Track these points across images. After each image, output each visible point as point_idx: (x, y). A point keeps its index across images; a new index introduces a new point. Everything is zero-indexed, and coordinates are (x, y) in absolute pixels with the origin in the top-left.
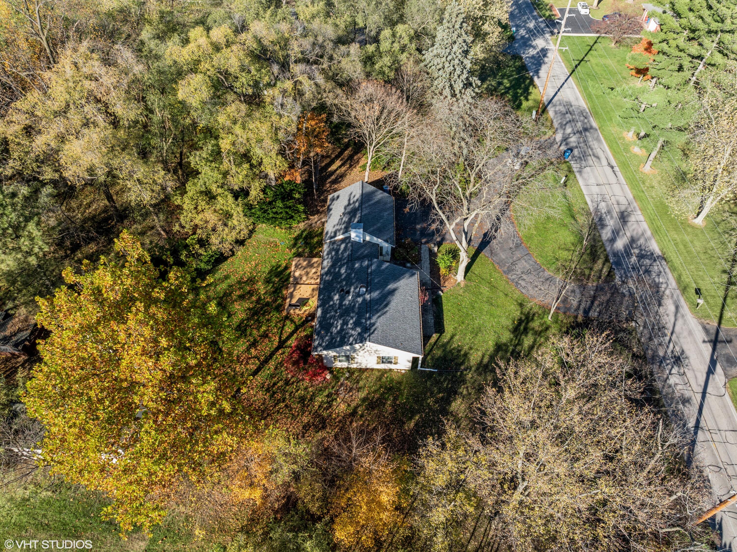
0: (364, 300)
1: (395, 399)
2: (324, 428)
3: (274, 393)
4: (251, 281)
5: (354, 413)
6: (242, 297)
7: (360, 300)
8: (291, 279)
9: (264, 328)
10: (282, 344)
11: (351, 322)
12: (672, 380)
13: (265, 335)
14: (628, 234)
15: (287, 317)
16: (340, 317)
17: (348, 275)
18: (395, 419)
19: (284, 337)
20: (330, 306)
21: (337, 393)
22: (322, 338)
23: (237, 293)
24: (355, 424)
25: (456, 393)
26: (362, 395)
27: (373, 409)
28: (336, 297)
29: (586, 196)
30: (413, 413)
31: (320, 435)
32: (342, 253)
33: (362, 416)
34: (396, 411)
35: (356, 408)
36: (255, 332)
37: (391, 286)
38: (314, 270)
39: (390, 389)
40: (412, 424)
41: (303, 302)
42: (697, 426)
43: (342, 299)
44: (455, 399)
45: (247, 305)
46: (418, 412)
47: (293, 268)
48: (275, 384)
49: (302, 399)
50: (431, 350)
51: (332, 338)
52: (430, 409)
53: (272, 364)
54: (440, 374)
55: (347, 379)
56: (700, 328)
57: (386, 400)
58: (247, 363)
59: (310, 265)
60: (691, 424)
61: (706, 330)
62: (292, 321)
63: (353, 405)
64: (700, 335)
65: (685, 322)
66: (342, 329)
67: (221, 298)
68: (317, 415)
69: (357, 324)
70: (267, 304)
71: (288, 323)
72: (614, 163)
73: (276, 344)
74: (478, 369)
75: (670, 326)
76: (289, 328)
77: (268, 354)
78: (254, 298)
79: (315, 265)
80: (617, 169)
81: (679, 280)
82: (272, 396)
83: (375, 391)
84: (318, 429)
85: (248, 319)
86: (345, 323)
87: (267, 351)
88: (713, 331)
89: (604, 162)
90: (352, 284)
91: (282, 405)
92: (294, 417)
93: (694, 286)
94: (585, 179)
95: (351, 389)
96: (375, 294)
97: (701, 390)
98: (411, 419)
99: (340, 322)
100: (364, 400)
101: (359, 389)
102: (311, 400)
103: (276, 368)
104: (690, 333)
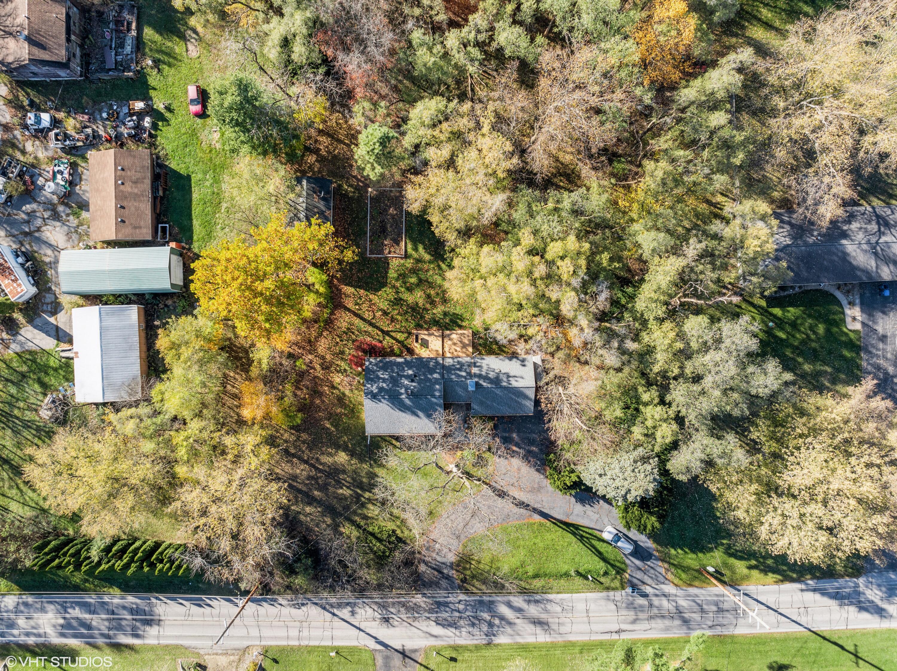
0: (402, 394)
1: (345, 415)
2: (323, 369)
3: (346, 334)
4: (445, 301)
5: (333, 387)
6: (429, 296)
7: (403, 391)
8: (448, 332)
9: (399, 318)
10: (386, 333)
11: (384, 385)
12: (370, 611)
13: (393, 320)
14: (517, 621)
15: (410, 334)
16: (391, 377)
17: (430, 380)
18: (331, 414)
19: (393, 334)
20: (403, 368)
21: (347, 376)
22: (376, 365)
23: (432, 292)
24: (326, 388)
25: (352, 456)
26: (347, 392)
27: (338, 400)
28: (410, 372)
29: (570, 595)
30: (336, 426)
31: (318, 367)
32: (455, 374)
33: (332, 393)
34: (337, 415)
35: (338, 389)
36: (396, 312)
37: (420, 414)
38: (458, 349)
39: (352, 411)
40: (328, 426)
41: (425, 344)
42: (334, 614)
43: (407, 377)
44: (347, 455)
45: (421, 302)
46: (337, 430)
47: (460, 332)
48: (353, 333)
49: (342, 353)
50: (386, 441)
51: (374, 372)
52: (339, 438)
53: (370, 329)
54: (366, 446)
55: (359, 382)
56: (416, 647)
57: (345, 409)
58: (369, 311)
59: (464, 346)
60: (335, 611)
61: (415, 651)
62: (407, 338)
63: (340, 387)
64: (410, 645)
65: (420, 637)
66: (379, 378)
67: (427, 281)
68: (331, 363)
69: (381, 389)
70: (422, 317)
71: (406, 335)
72: (624, 636)
73: (386, 329)
74: (371, 473)
75: (416, 624)
76: (400, 336)
77: (377, 324)
78: (428, 306)
79: (464, 350)
80: (615, 637)
81: (465, 648)
82: (344, 332)
83: (351, 402)
84: (322, 365)
85: (408, 305)
86: (384, 380)
87: (380, 324)
88: (413, 656)
89: (624, 627)
90: (419, 383)
91: (338, 340)
92: (329, 348)
93: (459, 658)
94: (595, 600)
95: (351, 385)
96: (408, 402)
97: (362, 628)
98: (332, 425)
99: (386, 377)
100: (344, 394)
101: (351, 390)
102: (342, 359)
103: (365, 332)
104: (410, 638)
